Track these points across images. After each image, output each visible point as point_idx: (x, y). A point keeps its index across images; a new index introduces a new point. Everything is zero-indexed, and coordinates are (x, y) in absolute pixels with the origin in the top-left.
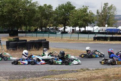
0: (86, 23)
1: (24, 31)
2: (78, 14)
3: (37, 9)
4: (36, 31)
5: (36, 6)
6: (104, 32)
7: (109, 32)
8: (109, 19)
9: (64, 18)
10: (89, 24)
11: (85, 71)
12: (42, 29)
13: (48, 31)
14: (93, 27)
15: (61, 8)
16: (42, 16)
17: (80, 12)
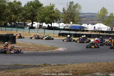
0: (52, 20)
2: (45, 11)
3: (7, 5)
5: (6, 2)
7: (73, 29)
8: (74, 16)
9: (32, 14)
10: (55, 21)
13: (16, 26)
17: (47, 9)
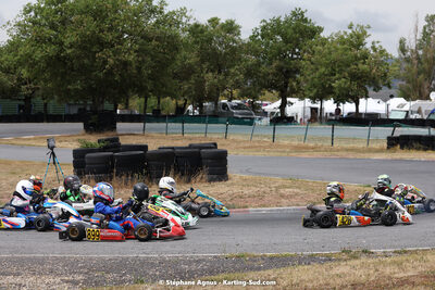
0: (360, 86)
1: (137, 112)
2: (330, 53)
3: (184, 35)
4: (180, 115)
5: (179, 23)
6: (425, 117)
9: (280, 69)
10: (371, 91)
11: (356, 258)
12: (201, 106)
13: (222, 115)
14: (385, 101)
15: (270, 30)
16: (203, 61)
17: (339, 46)
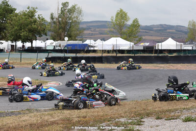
0: (33, 35)
2: (19, 20)
6: (63, 49)
7: (70, 49)
8: (70, 27)
10: (38, 37)
11: (32, 113)
17: (23, 17)
